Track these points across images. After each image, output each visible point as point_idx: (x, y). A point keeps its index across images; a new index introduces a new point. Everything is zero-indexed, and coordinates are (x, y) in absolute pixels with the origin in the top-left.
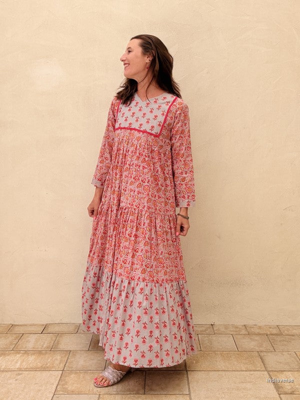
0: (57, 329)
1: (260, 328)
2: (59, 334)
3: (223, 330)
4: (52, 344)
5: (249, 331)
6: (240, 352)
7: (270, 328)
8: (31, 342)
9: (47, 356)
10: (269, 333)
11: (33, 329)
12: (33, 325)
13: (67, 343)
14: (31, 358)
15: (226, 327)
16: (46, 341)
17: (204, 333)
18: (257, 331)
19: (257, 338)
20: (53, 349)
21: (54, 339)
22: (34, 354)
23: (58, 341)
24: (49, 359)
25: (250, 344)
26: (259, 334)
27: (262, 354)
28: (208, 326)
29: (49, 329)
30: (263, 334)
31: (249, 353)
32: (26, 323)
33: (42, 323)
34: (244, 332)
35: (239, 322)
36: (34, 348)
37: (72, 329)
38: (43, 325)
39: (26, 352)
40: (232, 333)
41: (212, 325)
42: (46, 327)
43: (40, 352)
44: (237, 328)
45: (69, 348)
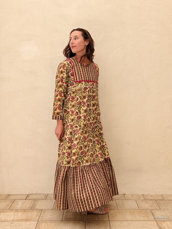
0: (34, 197)
1: (152, 196)
2: (35, 200)
3: (130, 197)
4: (31, 206)
5: (145, 198)
6: (141, 210)
7: (158, 196)
8: (19, 205)
9: (29, 212)
10: (157, 199)
11: (21, 197)
12: (21, 195)
13: (41, 205)
14: (20, 214)
15: (132, 195)
16: (28, 204)
17: (119, 199)
18: (150, 198)
19: (150, 202)
20: (32, 208)
21: (33, 202)
22: (21, 211)
23: (35, 204)
24: (30, 214)
25: (146, 205)
26: (151, 200)
27: (153, 211)
28: (122, 195)
29: (30, 197)
30: (153, 200)
31: (145, 210)
32: (16, 194)
33: (26, 193)
34: (142, 198)
35: (140, 193)
36: (21, 208)
37: (43, 197)
38: (26, 195)
39: (17, 210)
40: (136, 199)
41: (124, 194)
42: (28, 196)
43: (25, 210)
44: (138, 196)
45: (41, 208)
